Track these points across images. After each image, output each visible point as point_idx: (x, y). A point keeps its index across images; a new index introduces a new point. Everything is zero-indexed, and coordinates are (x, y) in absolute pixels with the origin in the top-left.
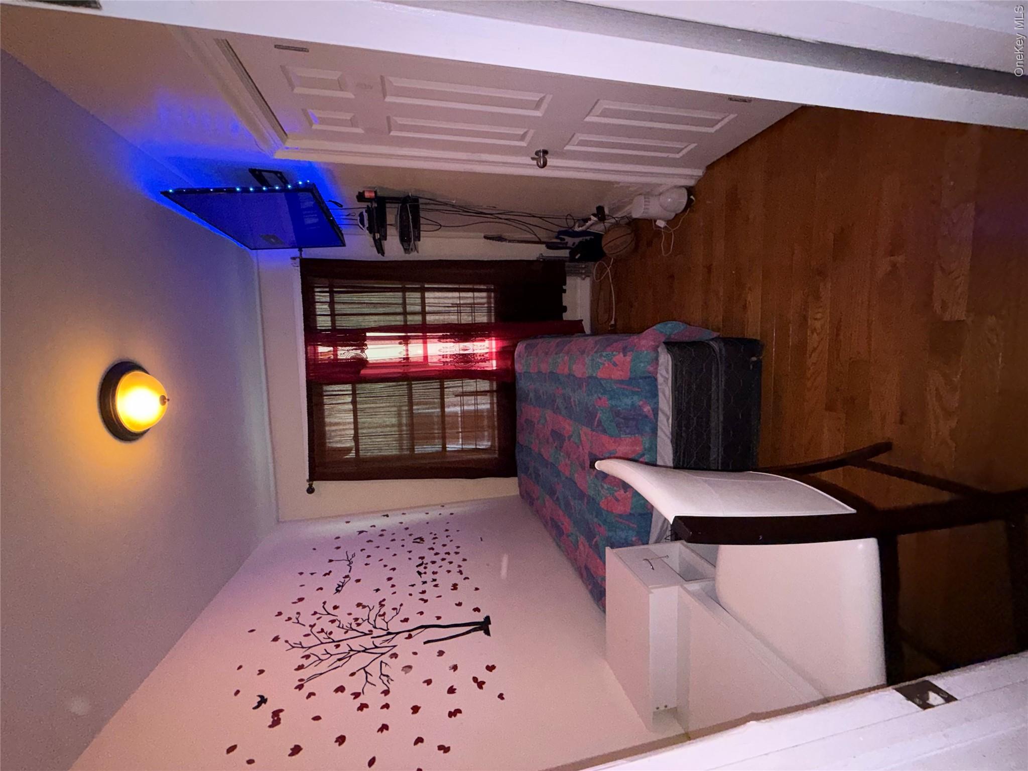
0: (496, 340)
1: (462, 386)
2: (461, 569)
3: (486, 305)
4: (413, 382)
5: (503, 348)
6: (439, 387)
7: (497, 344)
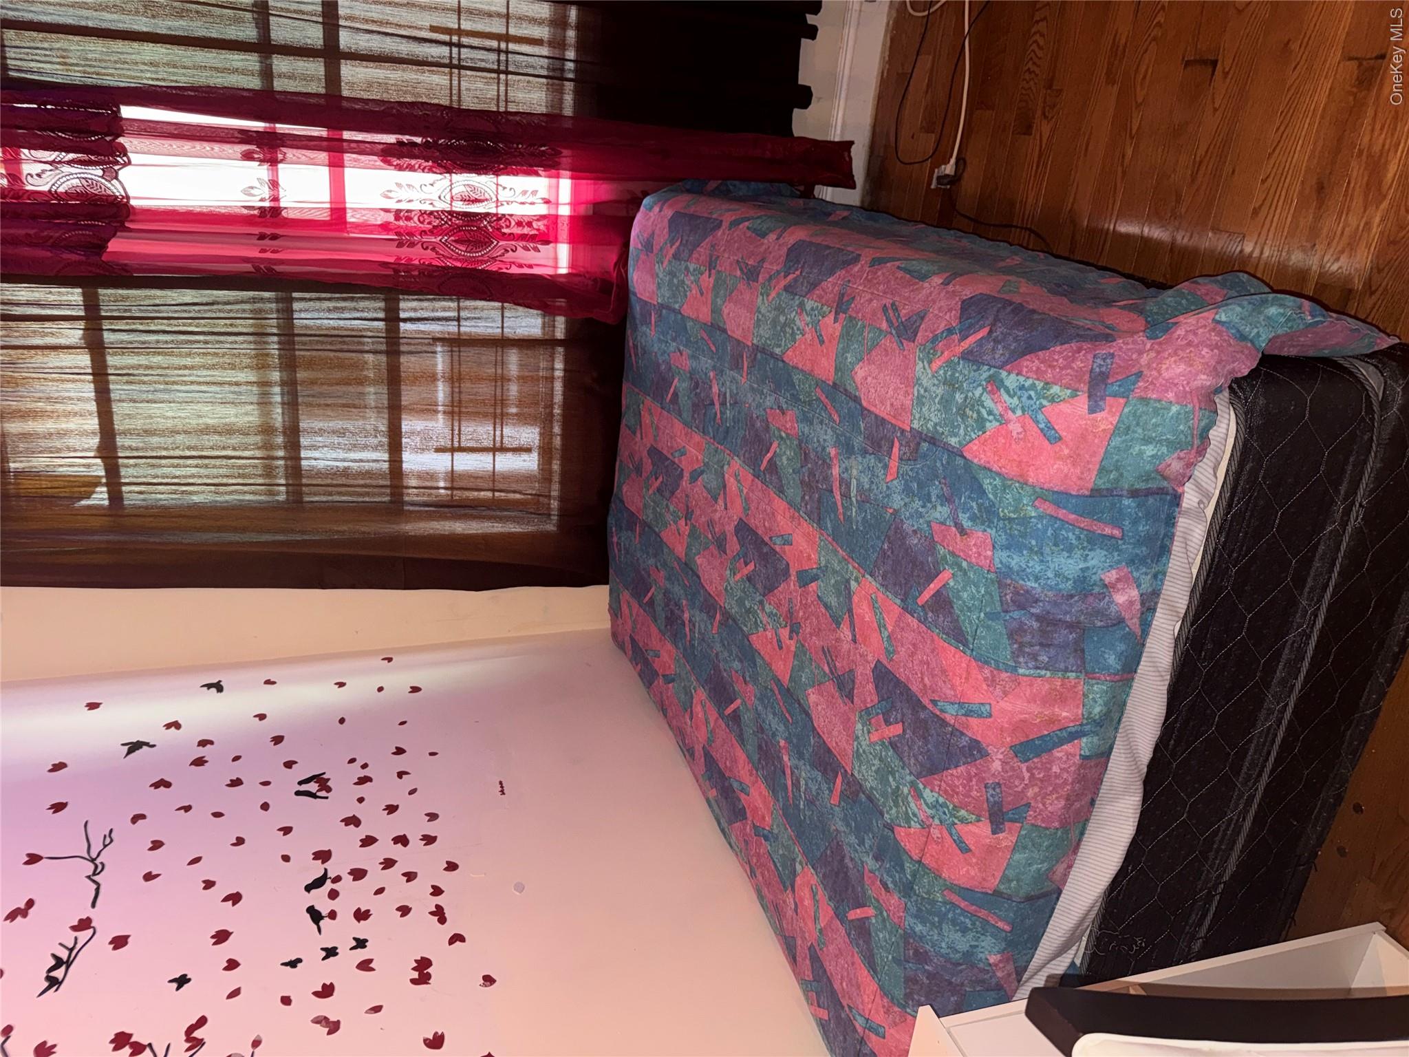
0: (572, 178)
1: (458, 319)
2: (439, 900)
3: (545, 51)
4: (295, 295)
5: (596, 205)
6: (381, 315)
7: (575, 191)
